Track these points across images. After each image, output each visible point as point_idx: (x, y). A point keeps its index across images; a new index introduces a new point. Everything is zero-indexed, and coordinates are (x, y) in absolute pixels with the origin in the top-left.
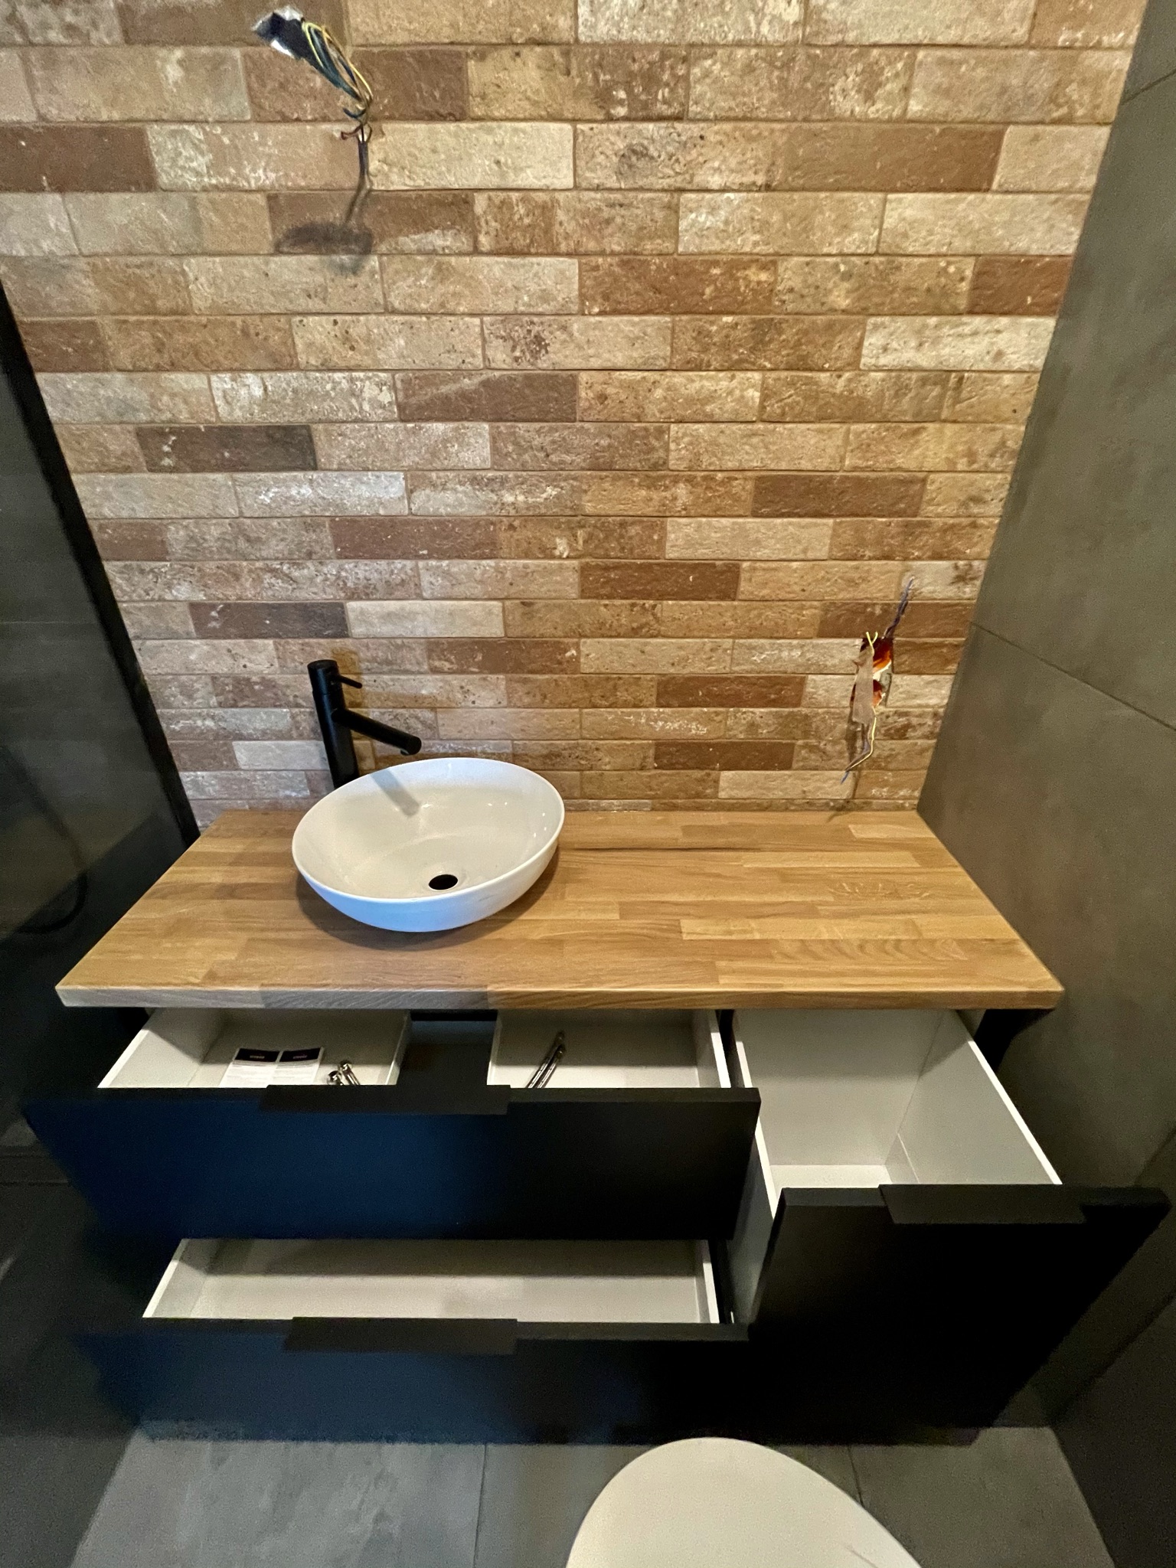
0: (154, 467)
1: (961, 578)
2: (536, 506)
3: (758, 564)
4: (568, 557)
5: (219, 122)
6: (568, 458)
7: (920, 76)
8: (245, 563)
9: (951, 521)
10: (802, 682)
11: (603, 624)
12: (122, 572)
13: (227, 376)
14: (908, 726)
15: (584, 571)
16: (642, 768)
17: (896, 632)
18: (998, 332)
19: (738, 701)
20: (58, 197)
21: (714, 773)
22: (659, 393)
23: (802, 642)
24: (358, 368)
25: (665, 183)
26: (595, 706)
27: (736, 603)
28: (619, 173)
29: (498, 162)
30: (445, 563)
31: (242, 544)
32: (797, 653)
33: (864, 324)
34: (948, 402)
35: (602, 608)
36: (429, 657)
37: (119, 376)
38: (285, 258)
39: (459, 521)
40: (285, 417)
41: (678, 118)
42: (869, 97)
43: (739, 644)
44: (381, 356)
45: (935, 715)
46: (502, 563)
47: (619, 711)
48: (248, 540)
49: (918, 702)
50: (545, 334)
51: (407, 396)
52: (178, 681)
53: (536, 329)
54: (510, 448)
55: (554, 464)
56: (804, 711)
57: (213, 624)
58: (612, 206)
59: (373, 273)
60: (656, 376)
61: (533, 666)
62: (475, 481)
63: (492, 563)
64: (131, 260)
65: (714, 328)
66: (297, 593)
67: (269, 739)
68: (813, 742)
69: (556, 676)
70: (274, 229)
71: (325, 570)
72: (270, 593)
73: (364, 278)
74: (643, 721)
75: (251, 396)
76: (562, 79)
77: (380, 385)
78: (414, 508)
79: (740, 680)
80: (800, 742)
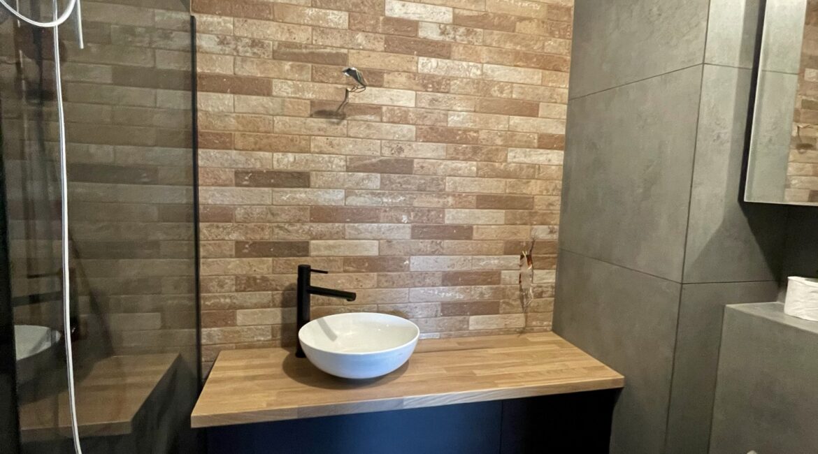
0: (238, 185)
1: (551, 232)
2: (396, 203)
3: (480, 226)
4: (407, 223)
5: (298, 80)
6: (409, 187)
7: (514, 90)
8: (268, 224)
9: (545, 212)
10: (500, 274)
11: (420, 250)
12: (207, 227)
13: (280, 154)
14: (542, 292)
15: (413, 228)
16: (436, 316)
17: (533, 252)
18: (548, 154)
19: (475, 283)
20: (232, 95)
21: (467, 317)
22: (442, 166)
23: (498, 257)
24: (333, 154)
25: (444, 108)
26: (415, 287)
27: (473, 241)
28: (429, 105)
29: (391, 99)
30: (356, 225)
31: (269, 216)
32: (496, 261)
33: (507, 150)
34: (537, 173)
35: (420, 244)
36: (344, 265)
37: (235, 152)
38: (312, 119)
39: (364, 208)
40: (301, 169)
41: (447, 93)
42: (502, 93)
43: (475, 259)
44: (343, 150)
45: (552, 287)
46: (380, 225)
47: (426, 289)
48: (273, 214)
49: (545, 281)
50: (403, 147)
51: (351, 163)
52: (218, 278)
53: (400, 145)
54: (388, 182)
55: (404, 188)
56: (502, 286)
57: (246, 251)
58: (427, 112)
59: (344, 125)
60: (440, 161)
61: (390, 269)
62: (373, 194)
63: (376, 225)
64: (253, 115)
65: (460, 148)
66: (289, 237)
67: (257, 308)
68: (507, 300)
69: (399, 273)
70: (311, 110)
71: (304, 227)
72: (276, 236)
73: (341, 126)
74: (436, 293)
75: (288, 161)
76: (413, 81)
77: (341, 159)
78: (347, 203)
79: (476, 273)
80: (501, 301)
